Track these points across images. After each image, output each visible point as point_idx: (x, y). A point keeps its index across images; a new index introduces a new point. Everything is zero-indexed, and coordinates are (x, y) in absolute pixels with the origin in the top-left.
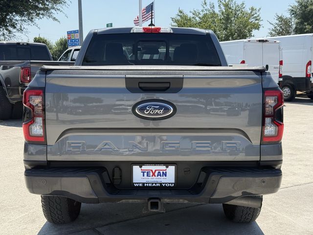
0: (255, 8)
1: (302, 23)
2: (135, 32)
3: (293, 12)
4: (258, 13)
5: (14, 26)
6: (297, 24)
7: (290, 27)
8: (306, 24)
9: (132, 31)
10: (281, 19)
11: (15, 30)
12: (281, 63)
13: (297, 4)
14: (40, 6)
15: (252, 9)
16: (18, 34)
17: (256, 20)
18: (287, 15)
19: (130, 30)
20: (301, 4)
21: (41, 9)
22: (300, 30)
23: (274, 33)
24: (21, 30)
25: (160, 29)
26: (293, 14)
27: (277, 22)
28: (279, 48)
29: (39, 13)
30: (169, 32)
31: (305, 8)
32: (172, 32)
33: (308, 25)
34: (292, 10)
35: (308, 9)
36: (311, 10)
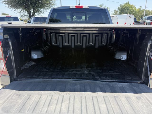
0: (108, 8)
1: (121, 12)
2: (71, 8)
3: (119, 9)
5: (41, 12)
6: (119, 12)
7: (117, 13)
9: (70, 8)
10: (115, 11)
11: (41, 13)
12: (117, 23)
13: (120, 6)
14: (48, 6)
16: (42, 14)
18: (117, 10)
19: (69, 7)
20: (121, 7)
21: (48, 7)
22: (120, 14)
23: (113, 15)
24: (43, 13)
25: (83, 6)
27: (114, 12)
28: (117, 18)
29: (48, 8)
30: (87, 8)
32: (88, 8)
35: (123, 8)
36: (124, 8)
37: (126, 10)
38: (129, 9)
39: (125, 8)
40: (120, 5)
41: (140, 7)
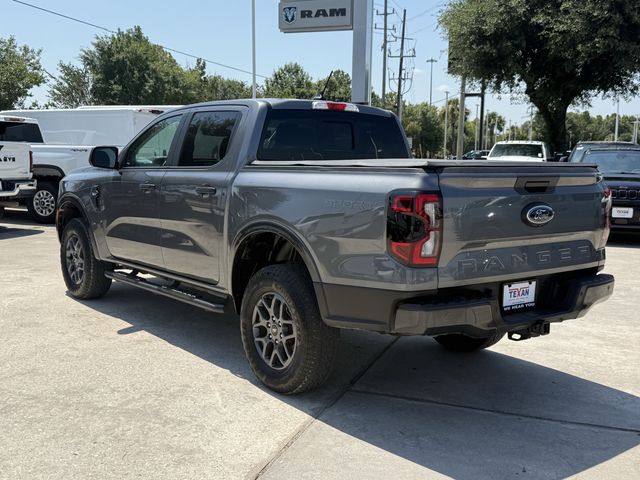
0: (30, 49)
1: (105, 80)
3: (88, 60)
4: (37, 58)
6: (96, 81)
7: (84, 84)
8: (112, 82)
10: (68, 70)
13: (93, 49)
15: (26, 50)
17: (35, 68)
18: (79, 66)
20: (102, 50)
26: (88, 64)
27: (63, 75)
31: (109, 57)
33: (115, 83)
34: (87, 58)
35: (114, 59)
36: (118, 60)
37: (132, 71)
38: (147, 67)
39: (124, 62)
40: (96, 41)
41: (199, 61)
